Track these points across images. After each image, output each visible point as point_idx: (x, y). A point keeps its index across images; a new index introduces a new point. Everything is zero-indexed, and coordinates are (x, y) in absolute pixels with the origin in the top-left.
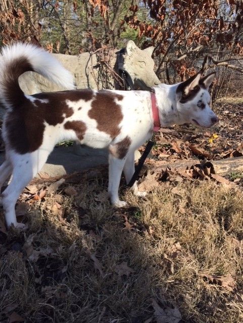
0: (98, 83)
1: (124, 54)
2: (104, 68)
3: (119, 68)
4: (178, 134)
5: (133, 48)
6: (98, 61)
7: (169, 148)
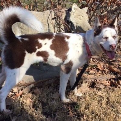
0: (55, 28)
1: (71, 12)
2: (59, 19)
3: (67, 19)
4: (101, 59)
5: (76, 8)
6: (55, 15)
7: (96, 68)
